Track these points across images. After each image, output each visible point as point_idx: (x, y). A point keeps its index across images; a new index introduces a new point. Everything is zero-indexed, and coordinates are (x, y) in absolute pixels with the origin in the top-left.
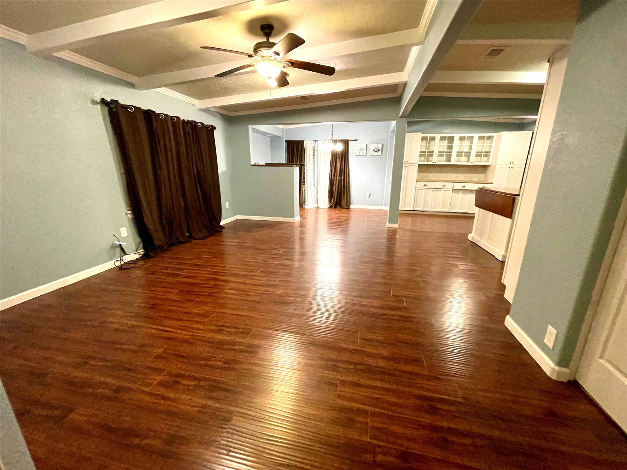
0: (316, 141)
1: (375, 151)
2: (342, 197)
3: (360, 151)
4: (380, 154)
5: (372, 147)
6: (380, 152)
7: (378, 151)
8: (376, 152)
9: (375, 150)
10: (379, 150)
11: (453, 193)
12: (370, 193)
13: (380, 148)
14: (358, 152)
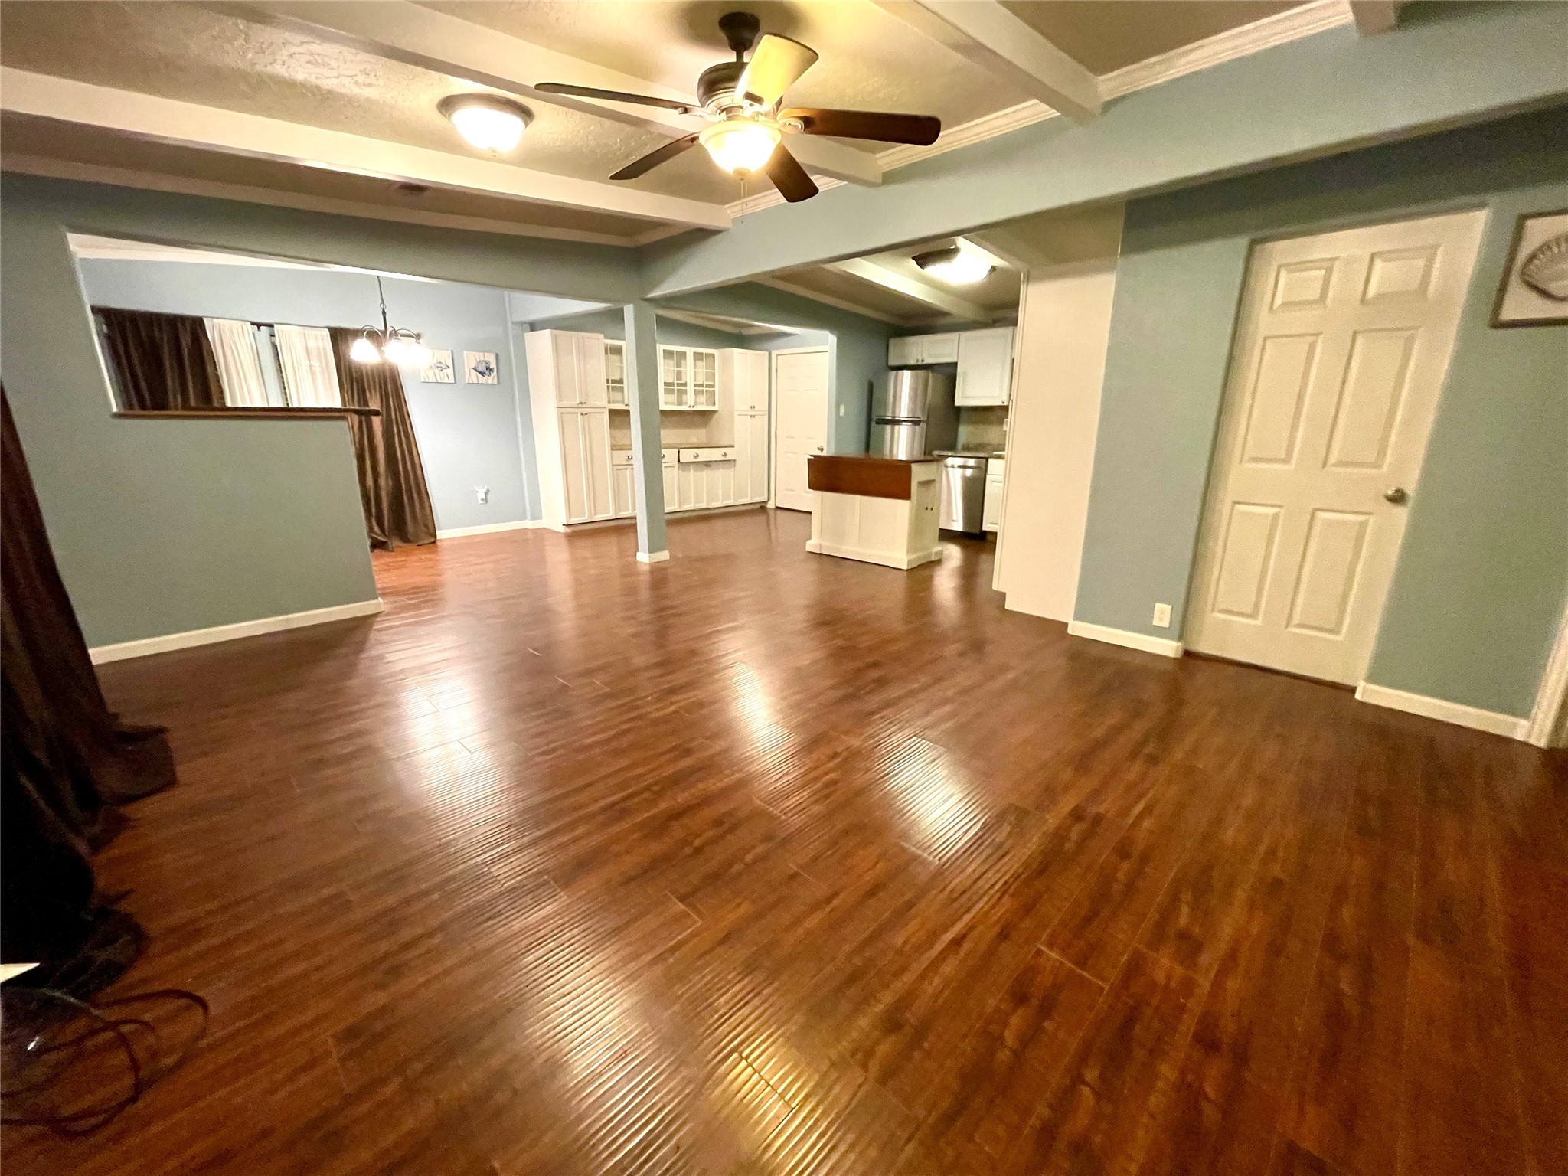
0: (259, 325)
1: (480, 373)
2: (407, 508)
3: (437, 371)
4: (495, 382)
5: (471, 359)
6: (494, 374)
7: (487, 372)
8: (483, 374)
9: (480, 369)
10: (491, 370)
11: (680, 471)
12: (484, 490)
13: (493, 365)
14: (431, 374)
